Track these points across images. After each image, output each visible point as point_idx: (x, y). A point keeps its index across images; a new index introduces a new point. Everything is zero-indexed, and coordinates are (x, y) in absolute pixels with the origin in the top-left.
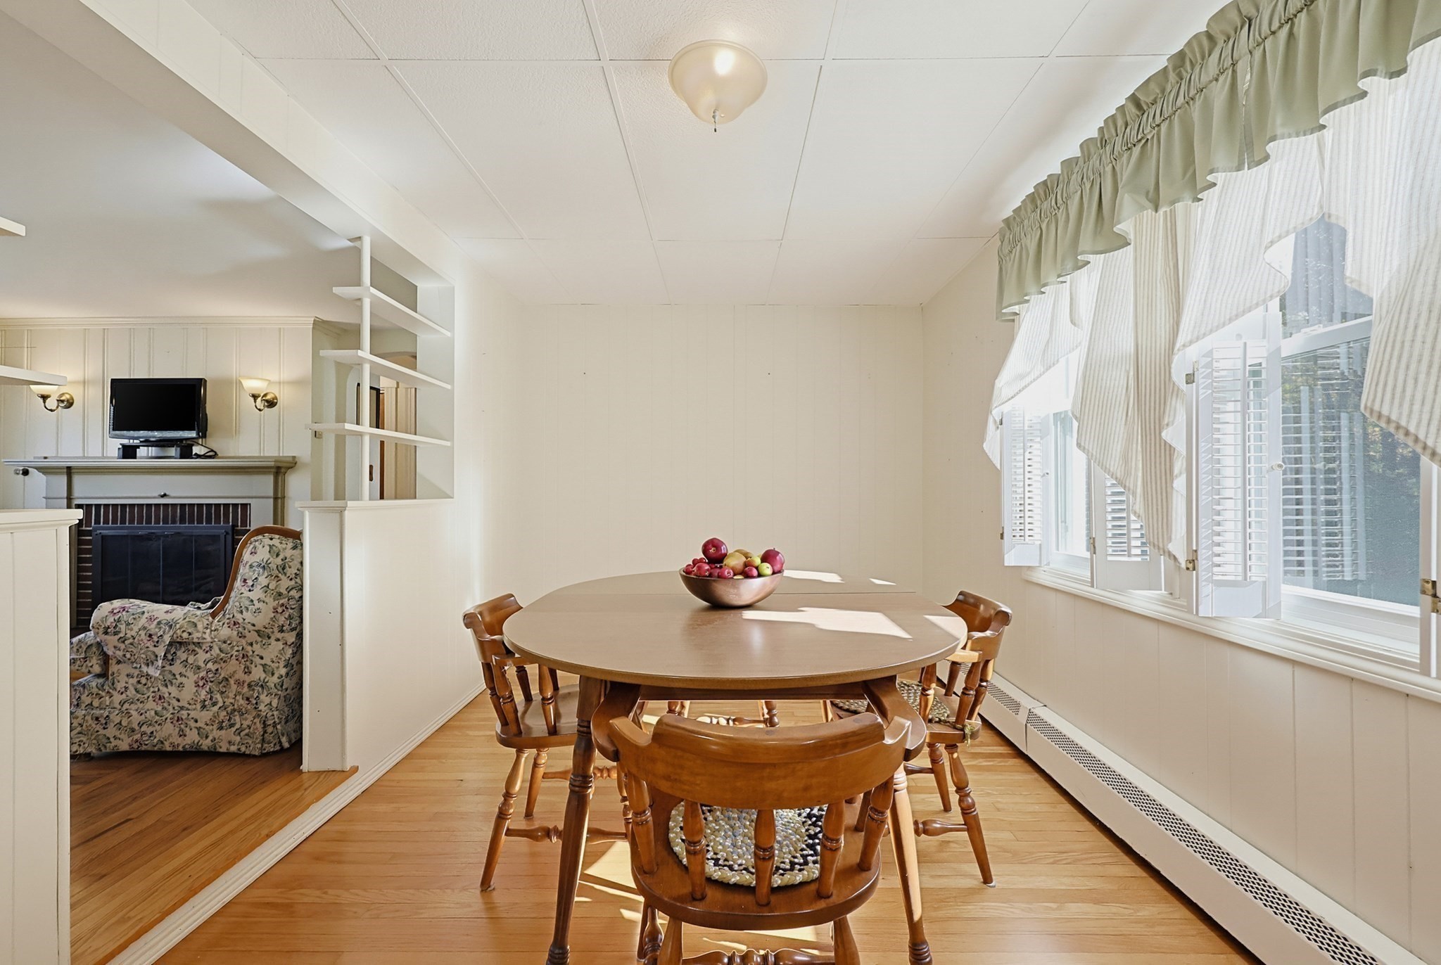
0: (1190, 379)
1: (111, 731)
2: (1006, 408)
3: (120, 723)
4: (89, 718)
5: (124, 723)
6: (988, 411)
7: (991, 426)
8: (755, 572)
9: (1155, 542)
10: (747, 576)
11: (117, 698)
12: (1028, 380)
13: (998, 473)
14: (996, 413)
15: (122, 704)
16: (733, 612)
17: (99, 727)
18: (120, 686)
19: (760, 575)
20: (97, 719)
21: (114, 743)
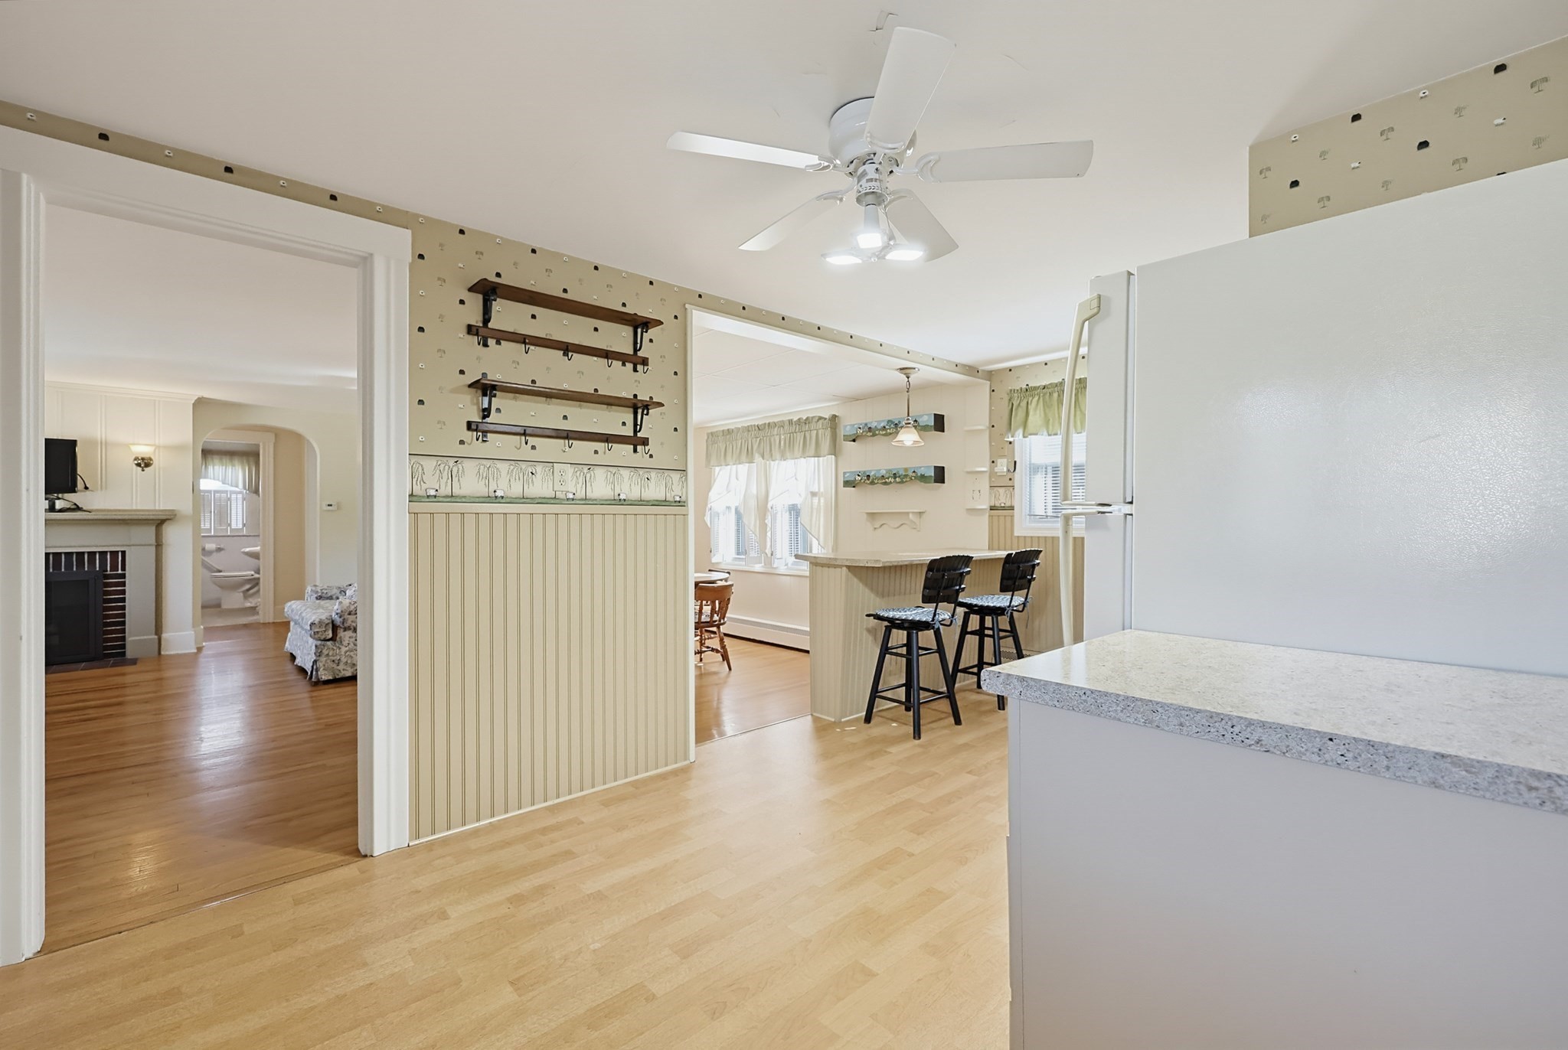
0: (772, 507)
1: (341, 667)
2: (714, 504)
3: (347, 662)
4: (328, 661)
5: (349, 662)
6: (706, 505)
9: (762, 551)
11: (344, 649)
12: (722, 495)
14: (709, 506)
15: (346, 652)
17: (335, 666)
18: (345, 643)
20: (333, 661)
21: (343, 672)
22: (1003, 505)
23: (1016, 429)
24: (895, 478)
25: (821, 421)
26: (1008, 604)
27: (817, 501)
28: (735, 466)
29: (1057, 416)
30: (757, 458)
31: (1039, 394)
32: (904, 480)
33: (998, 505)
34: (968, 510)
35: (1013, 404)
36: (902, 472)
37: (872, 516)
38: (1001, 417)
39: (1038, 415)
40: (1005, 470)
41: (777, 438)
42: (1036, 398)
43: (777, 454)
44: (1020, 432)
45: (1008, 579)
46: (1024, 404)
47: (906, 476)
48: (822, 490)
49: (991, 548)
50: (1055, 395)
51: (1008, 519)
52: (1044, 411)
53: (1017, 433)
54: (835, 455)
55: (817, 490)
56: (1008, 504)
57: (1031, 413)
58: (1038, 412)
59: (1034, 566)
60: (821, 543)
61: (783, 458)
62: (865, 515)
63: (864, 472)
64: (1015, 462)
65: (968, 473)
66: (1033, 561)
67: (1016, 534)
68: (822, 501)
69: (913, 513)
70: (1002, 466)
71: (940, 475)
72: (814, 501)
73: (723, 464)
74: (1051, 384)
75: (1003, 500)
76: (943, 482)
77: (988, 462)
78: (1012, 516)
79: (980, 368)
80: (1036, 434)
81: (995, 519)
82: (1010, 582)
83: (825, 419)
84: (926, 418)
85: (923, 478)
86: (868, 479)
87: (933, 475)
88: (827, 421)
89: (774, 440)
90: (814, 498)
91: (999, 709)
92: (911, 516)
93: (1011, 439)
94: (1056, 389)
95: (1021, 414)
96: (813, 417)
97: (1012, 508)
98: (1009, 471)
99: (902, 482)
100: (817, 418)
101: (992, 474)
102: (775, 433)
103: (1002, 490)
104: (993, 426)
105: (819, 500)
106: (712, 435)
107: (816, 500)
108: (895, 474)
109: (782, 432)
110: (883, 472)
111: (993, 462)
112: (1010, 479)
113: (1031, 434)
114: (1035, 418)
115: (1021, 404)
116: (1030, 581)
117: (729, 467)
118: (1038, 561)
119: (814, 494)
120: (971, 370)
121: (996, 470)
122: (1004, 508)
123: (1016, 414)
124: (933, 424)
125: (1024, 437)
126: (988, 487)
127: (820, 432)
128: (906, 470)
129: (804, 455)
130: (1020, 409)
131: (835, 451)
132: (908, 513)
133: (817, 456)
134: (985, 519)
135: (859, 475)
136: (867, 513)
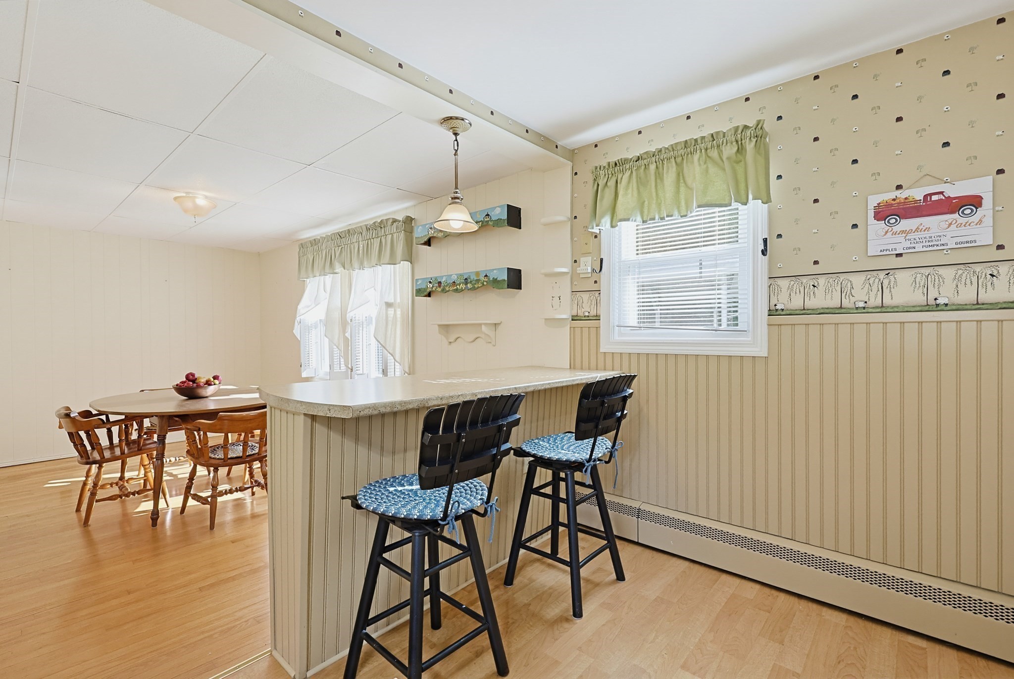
0: (351, 320)
2: (302, 317)
6: (295, 317)
7: (296, 323)
8: (213, 383)
10: (210, 385)
12: (310, 308)
13: (299, 342)
14: (298, 319)
16: (205, 399)
19: (214, 384)
22: (587, 314)
23: (602, 217)
24: (466, 283)
25: (395, 224)
26: (588, 456)
27: (393, 312)
28: (322, 277)
29: (654, 194)
30: (338, 268)
31: (631, 168)
32: (476, 286)
33: (580, 314)
34: (546, 319)
35: (598, 185)
36: (473, 277)
37: (446, 328)
38: (585, 206)
39: (630, 195)
40: (589, 270)
41: (356, 245)
42: (628, 174)
43: (356, 264)
44: (606, 221)
45: (587, 421)
46: (612, 183)
47: (478, 281)
48: (398, 300)
49: (572, 367)
50: (653, 167)
51: (593, 331)
52: (638, 189)
53: (603, 221)
54: (411, 263)
55: (393, 301)
56: (593, 313)
57: (621, 192)
58: (630, 191)
59: (625, 399)
60: (398, 358)
61: (362, 267)
62: (437, 327)
63: (436, 279)
64: (602, 260)
65: (547, 275)
66: (623, 390)
67: (602, 350)
68: (399, 312)
69: (485, 324)
70: (587, 265)
71: (515, 279)
72: (389, 312)
73: (311, 275)
74: (646, 153)
75: (587, 309)
76: (519, 287)
77: (569, 261)
78: (598, 328)
79: (559, 143)
80: (628, 220)
81: (578, 331)
82: (590, 426)
83: (400, 221)
84: (498, 210)
85: (496, 283)
86: (440, 286)
87: (506, 279)
88: (401, 223)
89: (354, 246)
90: (389, 309)
91: (575, 615)
92: (483, 327)
93: (596, 230)
94: (654, 159)
95: (608, 195)
96: (387, 220)
97: (597, 318)
98: (593, 270)
99: (474, 289)
100: (391, 221)
101: (574, 276)
102: (355, 240)
103: (585, 296)
104: (576, 217)
105: (395, 311)
106: (302, 246)
107: (391, 311)
108: (466, 279)
109: (360, 239)
110: (454, 278)
111: (575, 261)
112: (596, 282)
113: (621, 220)
114: (627, 199)
115: (608, 184)
116: (619, 420)
117: (317, 278)
118: (631, 391)
119: (389, 305)
120: (546, 141)
121: (579, 270)
122: (587, 318)
123: (602, 198)
124: (506, 217)
125: (612, 226)
126: (569, 291)
127: (395, 235)
128: (477, 273)
129: (379, 263)
130: (607, 190)
131: (410, 257)
132: (480, 325)
133: (393, 262)
134: (565, 332)
135: (430, 282)
136: (439, 325)
